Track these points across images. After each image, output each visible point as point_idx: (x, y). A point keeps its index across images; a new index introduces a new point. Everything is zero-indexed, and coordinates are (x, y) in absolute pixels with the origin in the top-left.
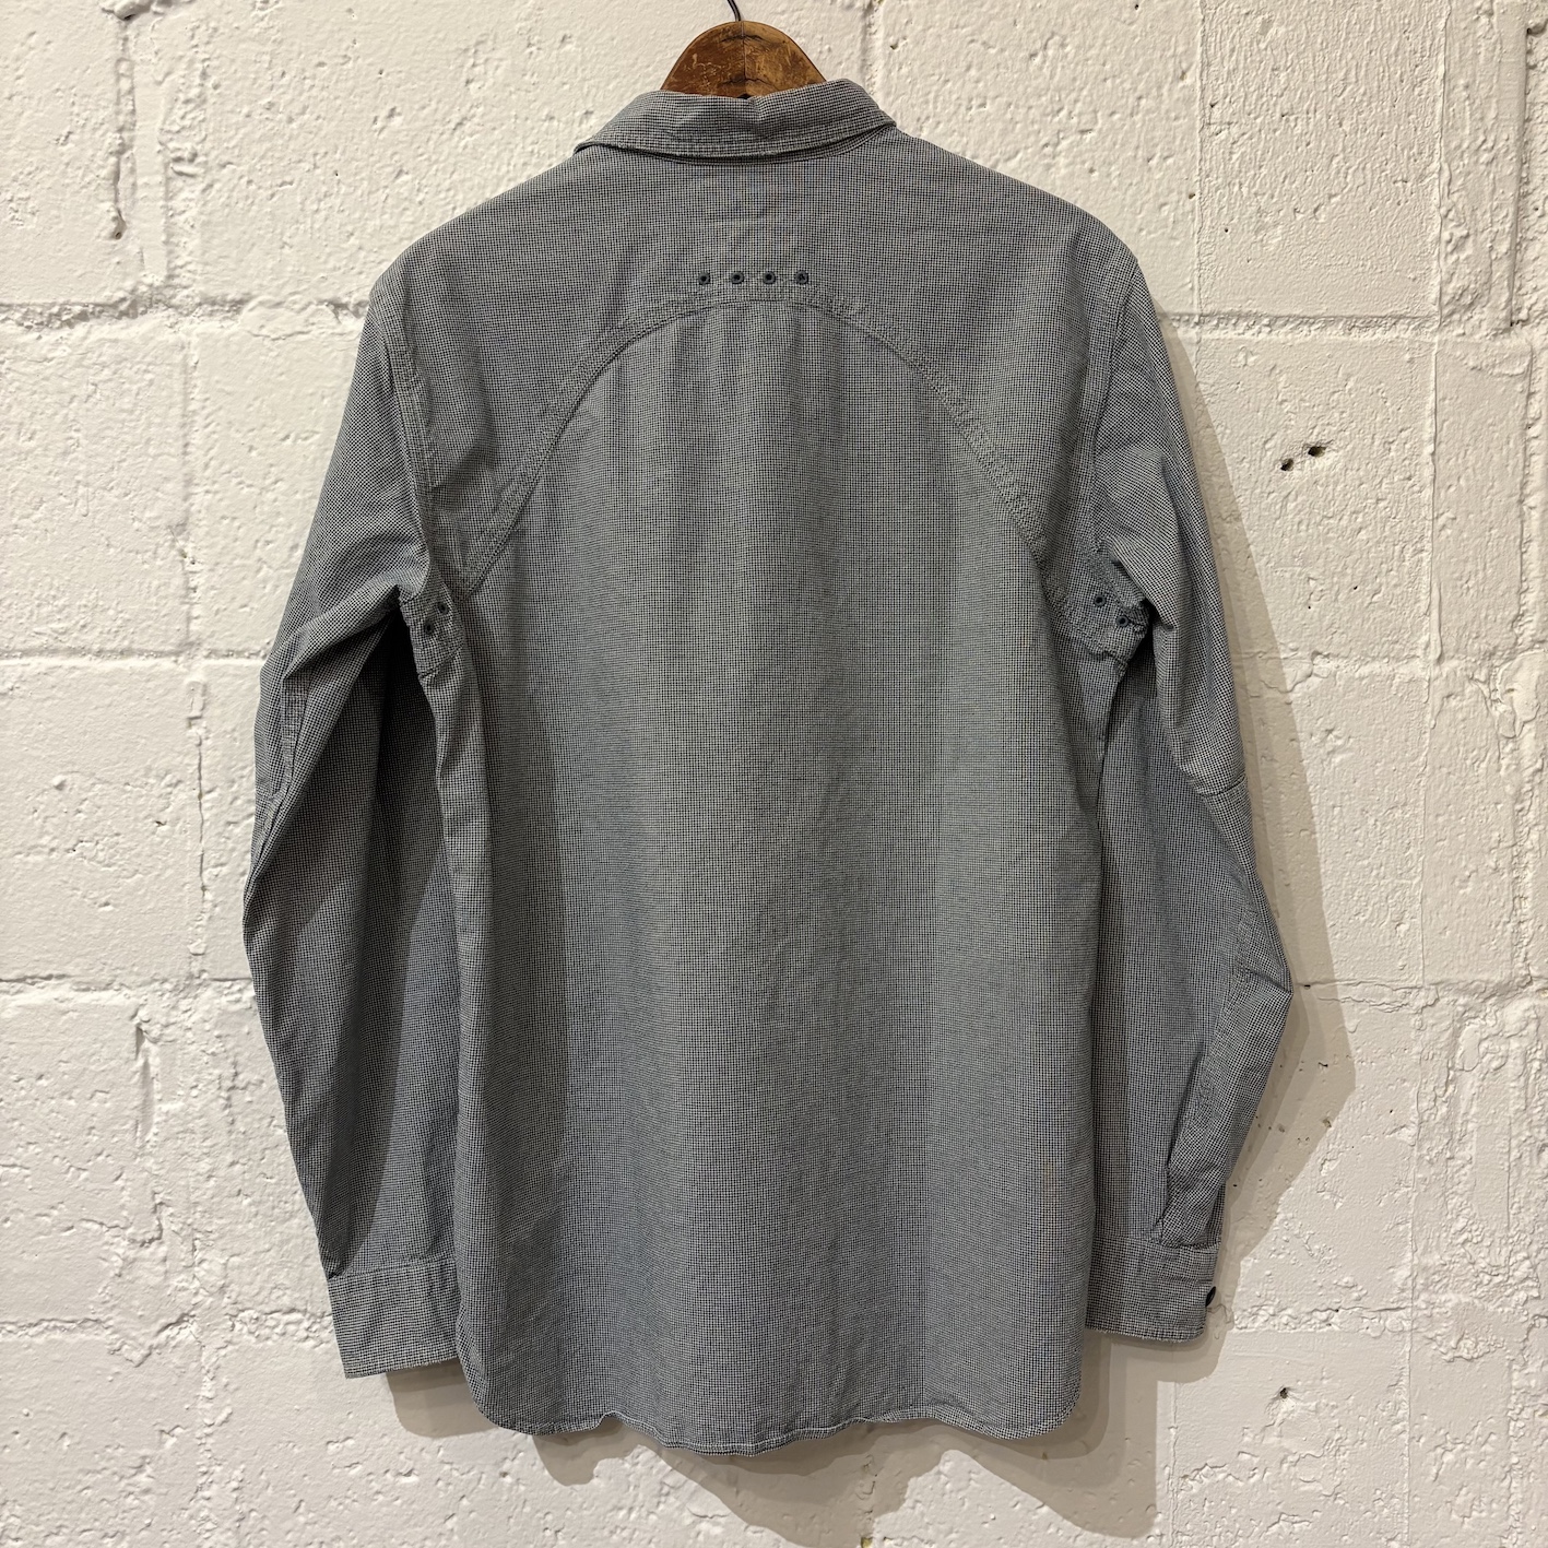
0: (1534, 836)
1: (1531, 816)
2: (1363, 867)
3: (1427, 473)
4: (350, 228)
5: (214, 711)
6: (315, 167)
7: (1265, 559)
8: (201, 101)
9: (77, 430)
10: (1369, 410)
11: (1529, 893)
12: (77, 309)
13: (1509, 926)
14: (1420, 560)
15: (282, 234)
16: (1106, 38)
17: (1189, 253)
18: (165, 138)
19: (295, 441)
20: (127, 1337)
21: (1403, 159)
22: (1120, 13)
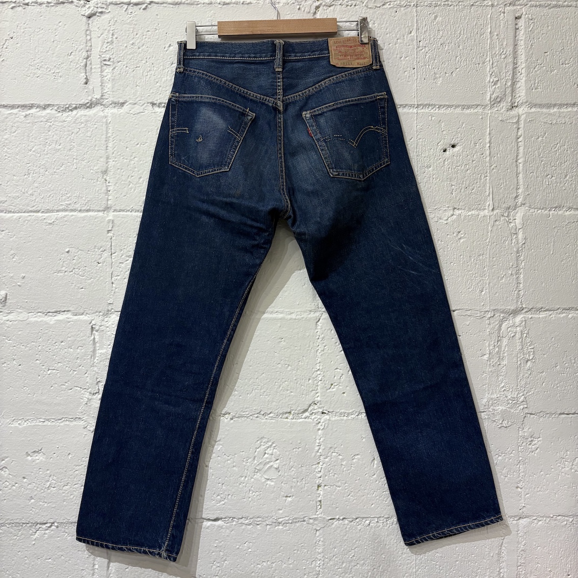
0: (523, 264)
1: (522, 258)
2: (471, 274)
3: (488, 152)
4: (157, 80)
5: (115, 228)
6: (146, 62)
7: (438, 179)
8: (112, 42)
9: (74, 143)
10: (469, 133)
11: (522, 282)
12: (74, 106)
13: (516, 292)
14: (486, 179)
15: (136, 82)
16: (387, 21)
17: (413, 86)
18: (101, 54)
19: (140, 145)
20: (89, 423)
21: (478, 57)
22: (391, 14)
